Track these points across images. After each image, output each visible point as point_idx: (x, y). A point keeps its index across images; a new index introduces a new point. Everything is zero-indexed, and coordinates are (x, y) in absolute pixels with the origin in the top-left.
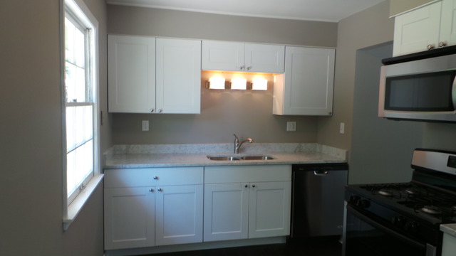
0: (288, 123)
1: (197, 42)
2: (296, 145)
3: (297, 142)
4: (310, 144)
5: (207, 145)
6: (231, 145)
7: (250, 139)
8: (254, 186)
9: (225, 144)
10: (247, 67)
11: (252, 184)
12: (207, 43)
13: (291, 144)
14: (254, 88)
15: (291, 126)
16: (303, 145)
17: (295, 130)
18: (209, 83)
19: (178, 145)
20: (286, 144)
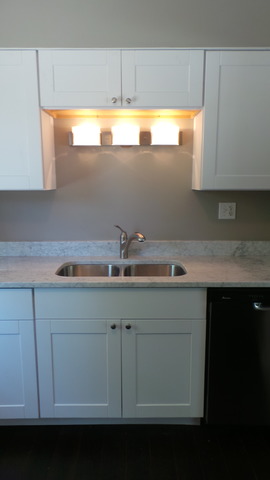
0: (220, 204)
1: (28, 55)
2: (235, 244)
3: (238, 239)
4: (261, 242)
5: (74, 244)
6: (115, 244)
7: (141, 236)
8: (128, 327)
9: (106, 242)
10: (125, 99)
11: (126, 323)
12: (47, 55)
13: (225, 242)
14: (155, 141)
15: (226, 211)
16: (249, 244)
17: (233, 217)
18: (72, 134)
19: (27, 243)
20: (215, 242)
